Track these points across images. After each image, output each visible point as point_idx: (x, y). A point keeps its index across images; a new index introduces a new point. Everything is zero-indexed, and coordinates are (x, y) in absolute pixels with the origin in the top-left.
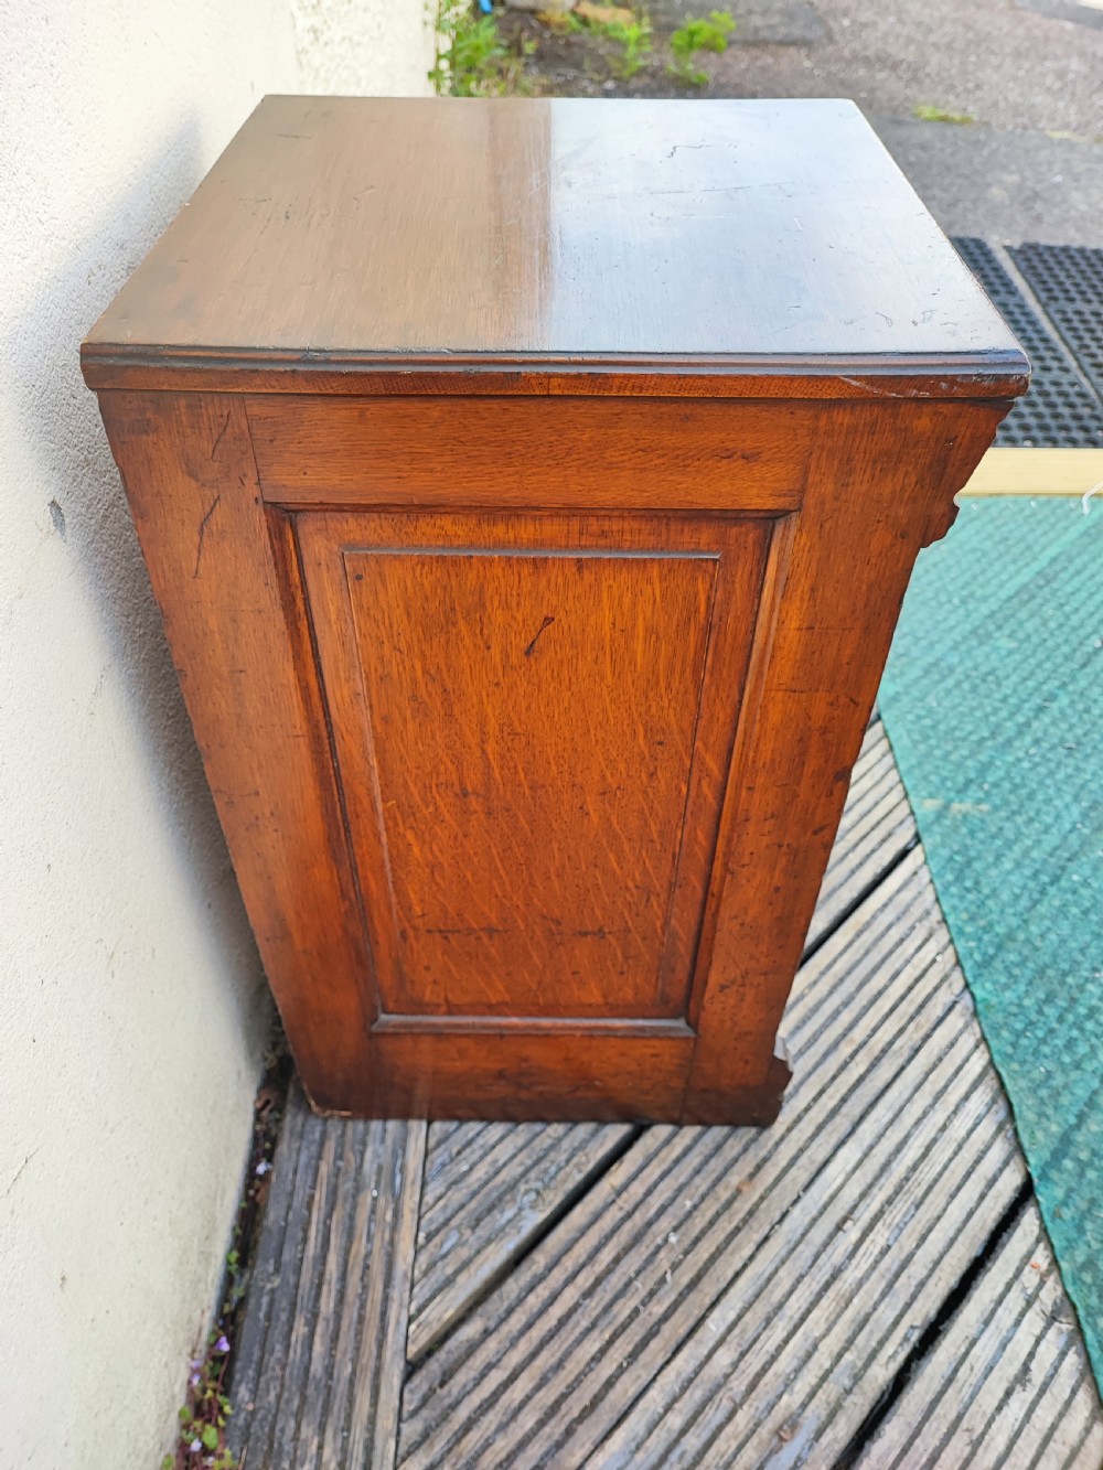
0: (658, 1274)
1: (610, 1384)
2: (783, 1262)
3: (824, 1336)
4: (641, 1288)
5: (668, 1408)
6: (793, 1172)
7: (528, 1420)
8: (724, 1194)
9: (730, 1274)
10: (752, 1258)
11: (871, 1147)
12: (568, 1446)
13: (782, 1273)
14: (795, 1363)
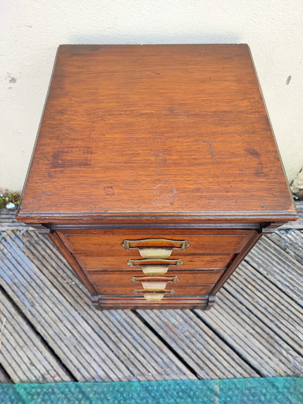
0: (66, 279)
1: (47, 268)
2: (66, 309)
3: (49, 316)
4: (64, 275)
5: (41, 280)
6: (86, 314)
7: (43, 253)
8: (82, 296)
9: (65, 295)
10: (67, 301)
11: (91, 337)
12: (37, 260)
13: (63, 308)
14: (44, 308)
